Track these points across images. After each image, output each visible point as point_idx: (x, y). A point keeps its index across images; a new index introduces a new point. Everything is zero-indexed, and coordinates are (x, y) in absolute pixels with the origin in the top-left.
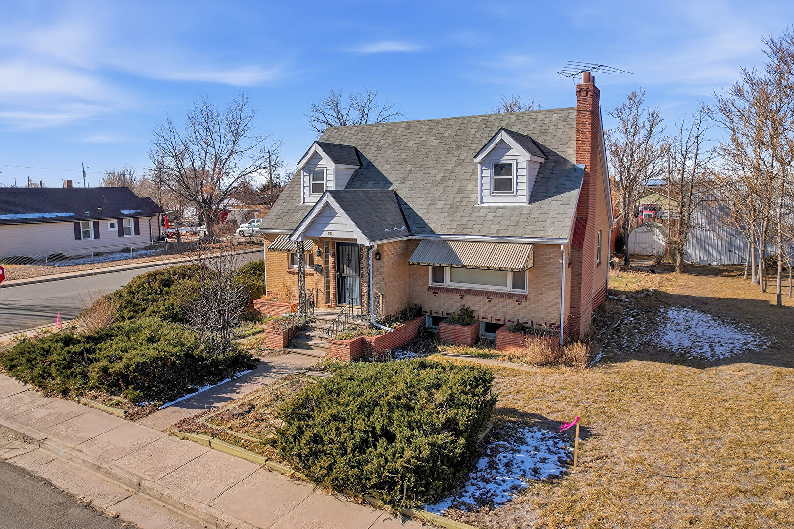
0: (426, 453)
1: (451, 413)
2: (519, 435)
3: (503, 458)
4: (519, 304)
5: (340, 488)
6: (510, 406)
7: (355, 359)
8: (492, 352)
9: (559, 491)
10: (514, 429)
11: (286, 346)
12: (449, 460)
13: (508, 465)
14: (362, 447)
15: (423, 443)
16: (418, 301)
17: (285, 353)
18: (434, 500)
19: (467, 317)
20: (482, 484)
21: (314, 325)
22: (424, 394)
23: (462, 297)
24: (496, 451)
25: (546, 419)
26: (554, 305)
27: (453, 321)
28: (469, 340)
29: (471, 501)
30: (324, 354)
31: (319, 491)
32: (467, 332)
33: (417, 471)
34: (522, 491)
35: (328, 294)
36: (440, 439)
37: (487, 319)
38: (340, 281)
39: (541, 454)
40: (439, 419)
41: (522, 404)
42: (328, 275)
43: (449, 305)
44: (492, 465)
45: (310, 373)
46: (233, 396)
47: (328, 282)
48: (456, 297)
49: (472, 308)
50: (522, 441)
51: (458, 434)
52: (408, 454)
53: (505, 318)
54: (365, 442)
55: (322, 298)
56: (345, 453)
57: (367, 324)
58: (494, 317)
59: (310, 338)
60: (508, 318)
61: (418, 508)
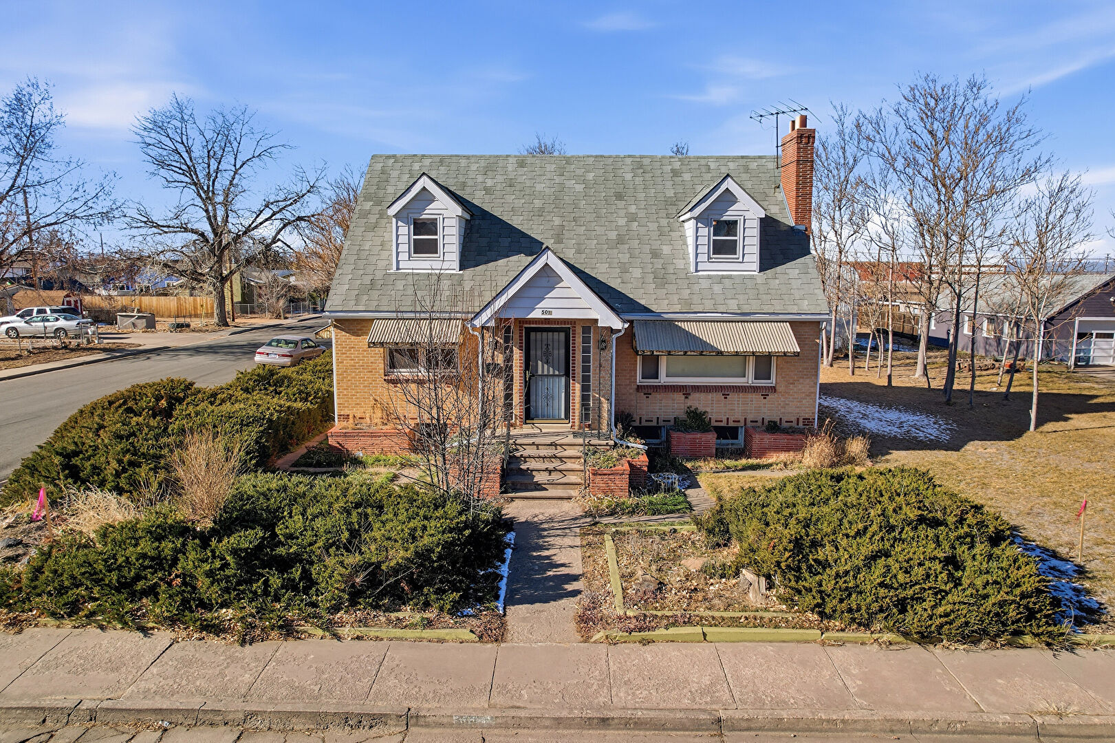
4: (765, 398)
11: (502, 491)
16: (620, 407)
17: (509, 501)
19: (697, 421)
21: (522, 454)
23: (687, 396)
26: (809, 396)
27: (686, 430)
30: (574, 492)
37: (722, 421)
42: (510, 378)
43: (667, 408)
45: (605, 521)
47: (509, 387)
48: (679, 397)
49: (701, 409)
53: (745, 419)
55: (497, 413)
57: (611, 442)
58: (732, 419)
59: (529, 473)
60: (750, 417)
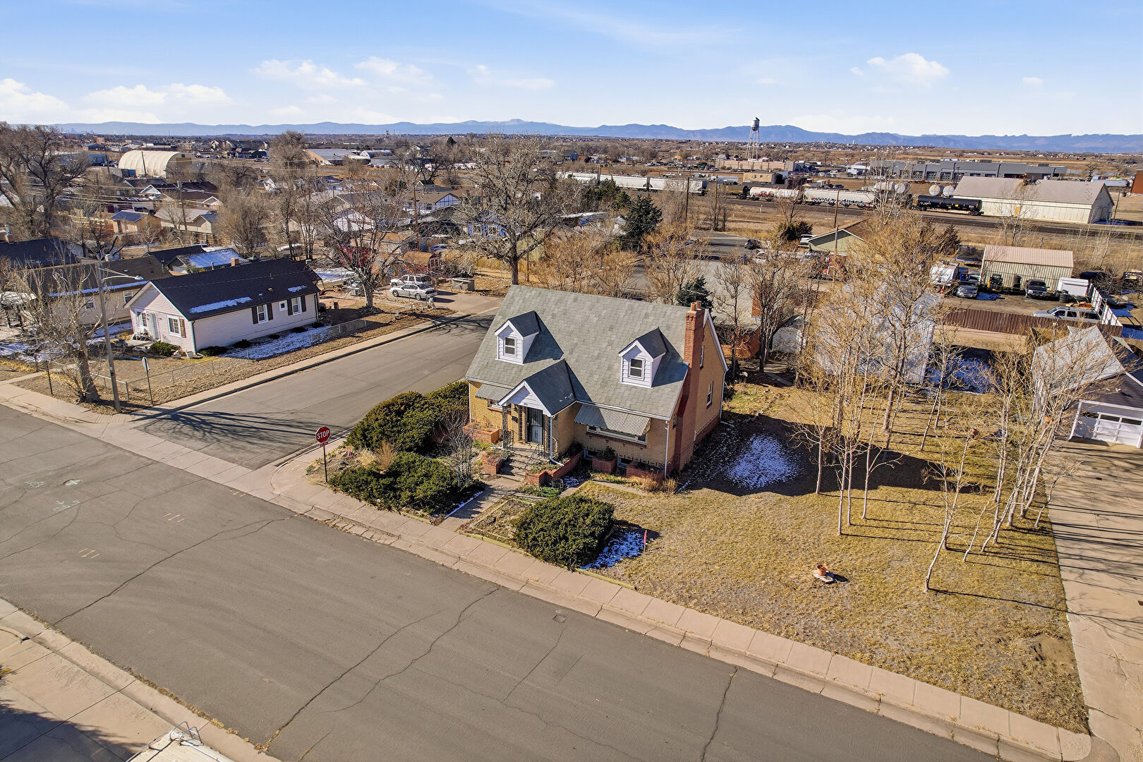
0: (581, 547)
1: (593, 529)
2: (625, 536)
3: (616, 547)
4: (641, 450)
5: (546, 560)
6: (625, 519)
7: (542, 485)
8: (623, 479)
9: (634, 562)
10: (624, 533)
11: (498, 473)
12: (590, 549)
13: (616, 551)
14: (555, 543)
15: (581, 542)
16: (579, 440)
17: (498, 478)
18: (584, 565)
19: (610, 454)
20: (604, 559)
21: (514, 458)
22: (581, 519)
23: (607, 441)
24: (612, 544)
25: (641, 527)
26: (661, 453)
27: (600, 458)
28: (610, 470)
29: (599, 565)
30: (522, 479)
31: (537, 561)
32: (609, 465)
33: (577, 553)
34: (620, 562)
35: (521, 435)
36: (587, 540)
37: (622, 456)
38: (529, 429)
39: (632, 546)
40: (587, 532)
41: (631, 518)
42: (521, 423)
43: (600, 445)
44: (610, 551)
45: (517, 494)
46: (479, 510)
47: (521, 427)
48: (604, 441)
49: (613, 448)
50: (625, 539)
51: (595, 538)
52: (574, 547)
53: (632, 458)
54: (556, 541)
55: (516, 437)
56: (548, 546)
57: (548, 461)
58: (627, 456)
59: (512, 468)
60: (635, 457)
61: (577, 568)
